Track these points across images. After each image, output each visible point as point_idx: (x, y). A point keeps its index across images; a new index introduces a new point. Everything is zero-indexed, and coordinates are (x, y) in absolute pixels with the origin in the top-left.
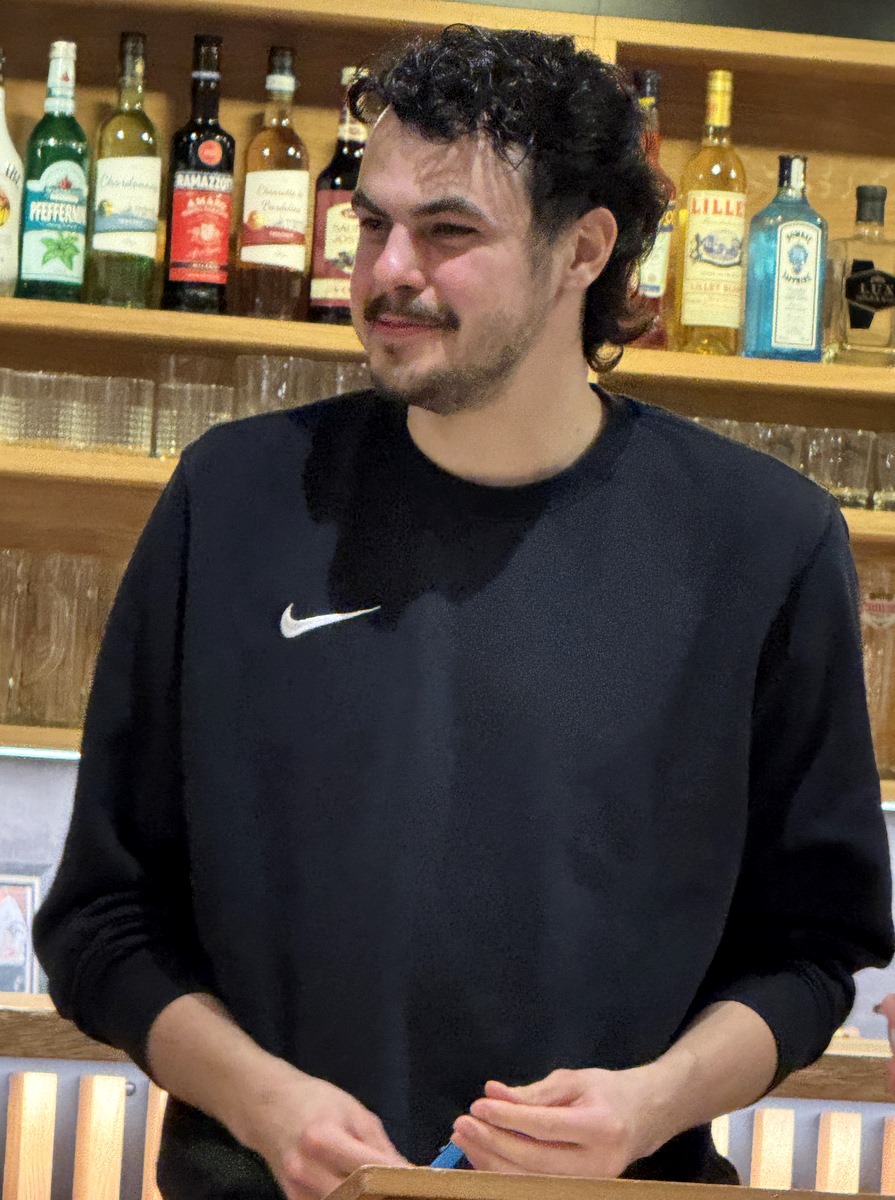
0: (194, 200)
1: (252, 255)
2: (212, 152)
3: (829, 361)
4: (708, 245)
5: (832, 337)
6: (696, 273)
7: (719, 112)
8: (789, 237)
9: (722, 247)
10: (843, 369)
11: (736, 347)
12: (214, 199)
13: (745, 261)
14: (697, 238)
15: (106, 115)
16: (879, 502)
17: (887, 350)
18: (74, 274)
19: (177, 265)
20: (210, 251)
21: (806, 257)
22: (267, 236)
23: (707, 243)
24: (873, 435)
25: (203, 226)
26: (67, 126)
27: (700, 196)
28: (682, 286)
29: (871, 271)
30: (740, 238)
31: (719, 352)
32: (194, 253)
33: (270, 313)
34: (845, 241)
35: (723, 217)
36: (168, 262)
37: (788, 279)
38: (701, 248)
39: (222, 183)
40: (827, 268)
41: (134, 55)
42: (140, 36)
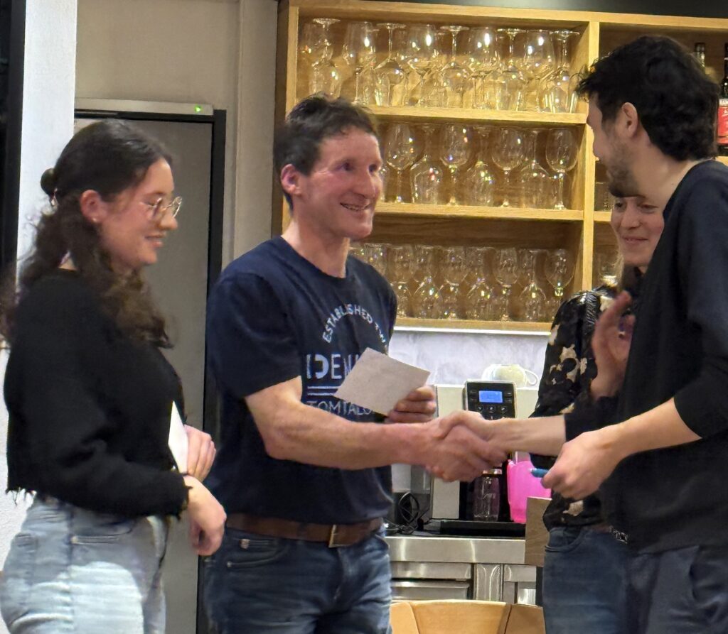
19: (720, 137)
32: (727, 132)
41: (701, 52)
42: (702, 44)
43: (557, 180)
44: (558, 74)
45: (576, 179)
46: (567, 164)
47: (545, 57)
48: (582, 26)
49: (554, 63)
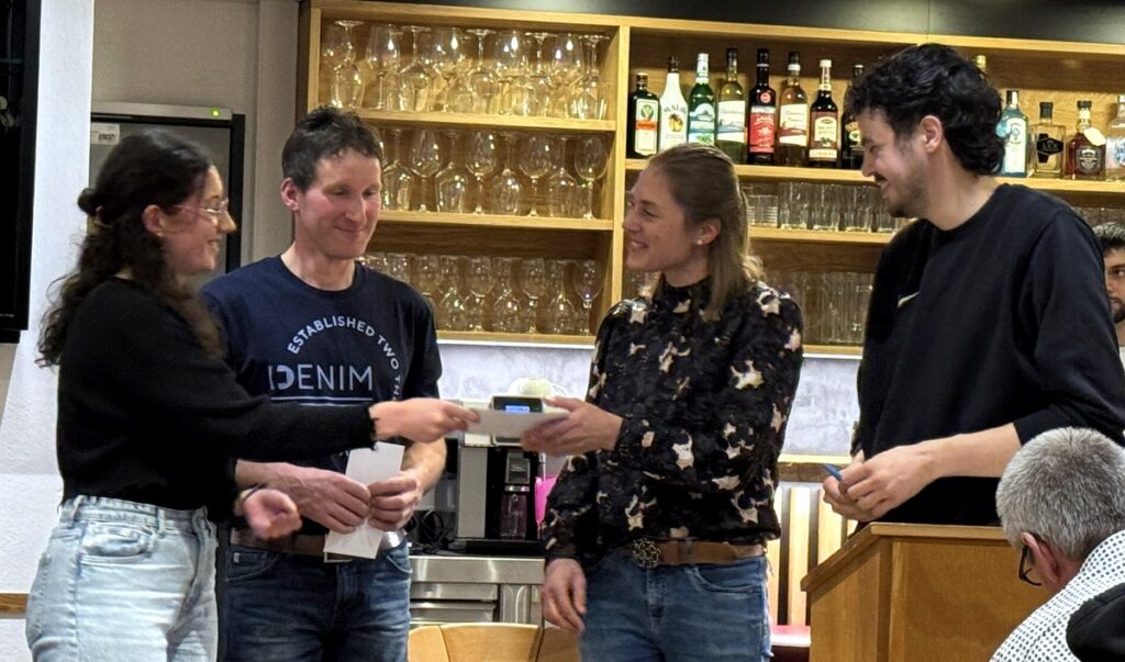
0: (760, 118)
1: (784, 140)
2: (766, 98)
3: (1030, 177)
5: (1031, 167)
8: (1012, 125)
10: (1035, 180)
12: (768, 117)
15: (721, 84)
17: (1055, 172)
19: (753, 146)
20: (767, 139)
21: (1019, 133)
22: (790, 132)
25: (764, 128)
26: (705, 88)
29: (1047, 138)
32: (760, 140)
33: (792, 164)
34: (1036, 126)
36: (749, 145)
37: (1012, 143)
39: (771, 110)
40: (1029, 137)
41: (733, 58)
42: (735, 50)
43: (586, 189)
44: (587, 79)
45: (606, 188)
46: (597, 171)
47: (574, 62)
48: (613, 30)
49: (583, 69)
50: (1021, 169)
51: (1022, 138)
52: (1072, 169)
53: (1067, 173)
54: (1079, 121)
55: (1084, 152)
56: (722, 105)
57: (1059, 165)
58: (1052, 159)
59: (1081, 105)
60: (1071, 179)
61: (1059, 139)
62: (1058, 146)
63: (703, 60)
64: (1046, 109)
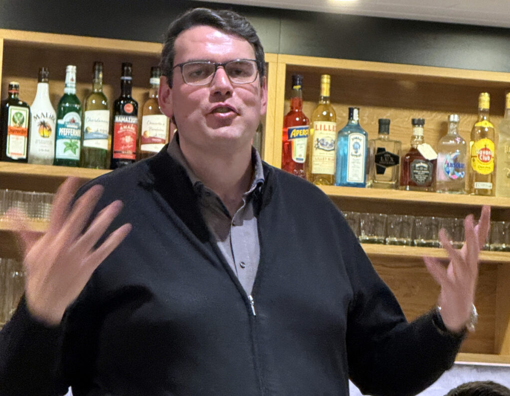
0: (123, 127)
1: (145, 148)
2: (129, 108)
3: (368, 187)
4: (321, 142)
5: (370, 178)
6: (317, 153)
7: (325, 91)
8: (353, 139)
9: (327, 143)
10: (374, 190)
11: (333, 182)
12: (130, 126)
13: (336, 148)
14: (318, 139)
15: (87, 94)
16: (388, 241)
17: (391, 183)
18: (76, 156)
19: (115, 152)
20: (129, 147)
21: (360, 146)
22: (151, 141)
23: (322, 142)
24: (386, 216)
25: (126, 137)
26: (73, 98)
27: (318, 124)
28: (311, 158)
29: (384, 152)
30: (334, 139)
31: (327, 184)
32: (123, 147)
34: (374, 140)
35: (328, 132)
36: (112, 151)
37: (352, 155)
38: (319, 143)
39: (133, 120)
40: (368, 151)
41: (99, 70)
42: (101, 63)
50: (361, 180)
51: (362, 151)
52: (406, 181)
53: (402, 184)
54: (414, 137)
55: (417, 165)
56: (88, 114)
57: (395, 177)
58: (389, 171)
59: (415, 123)
60: (405, 189)
61: (395, 153)
62: (395, 159)
63: (71, 71)
64: (384, 126)
